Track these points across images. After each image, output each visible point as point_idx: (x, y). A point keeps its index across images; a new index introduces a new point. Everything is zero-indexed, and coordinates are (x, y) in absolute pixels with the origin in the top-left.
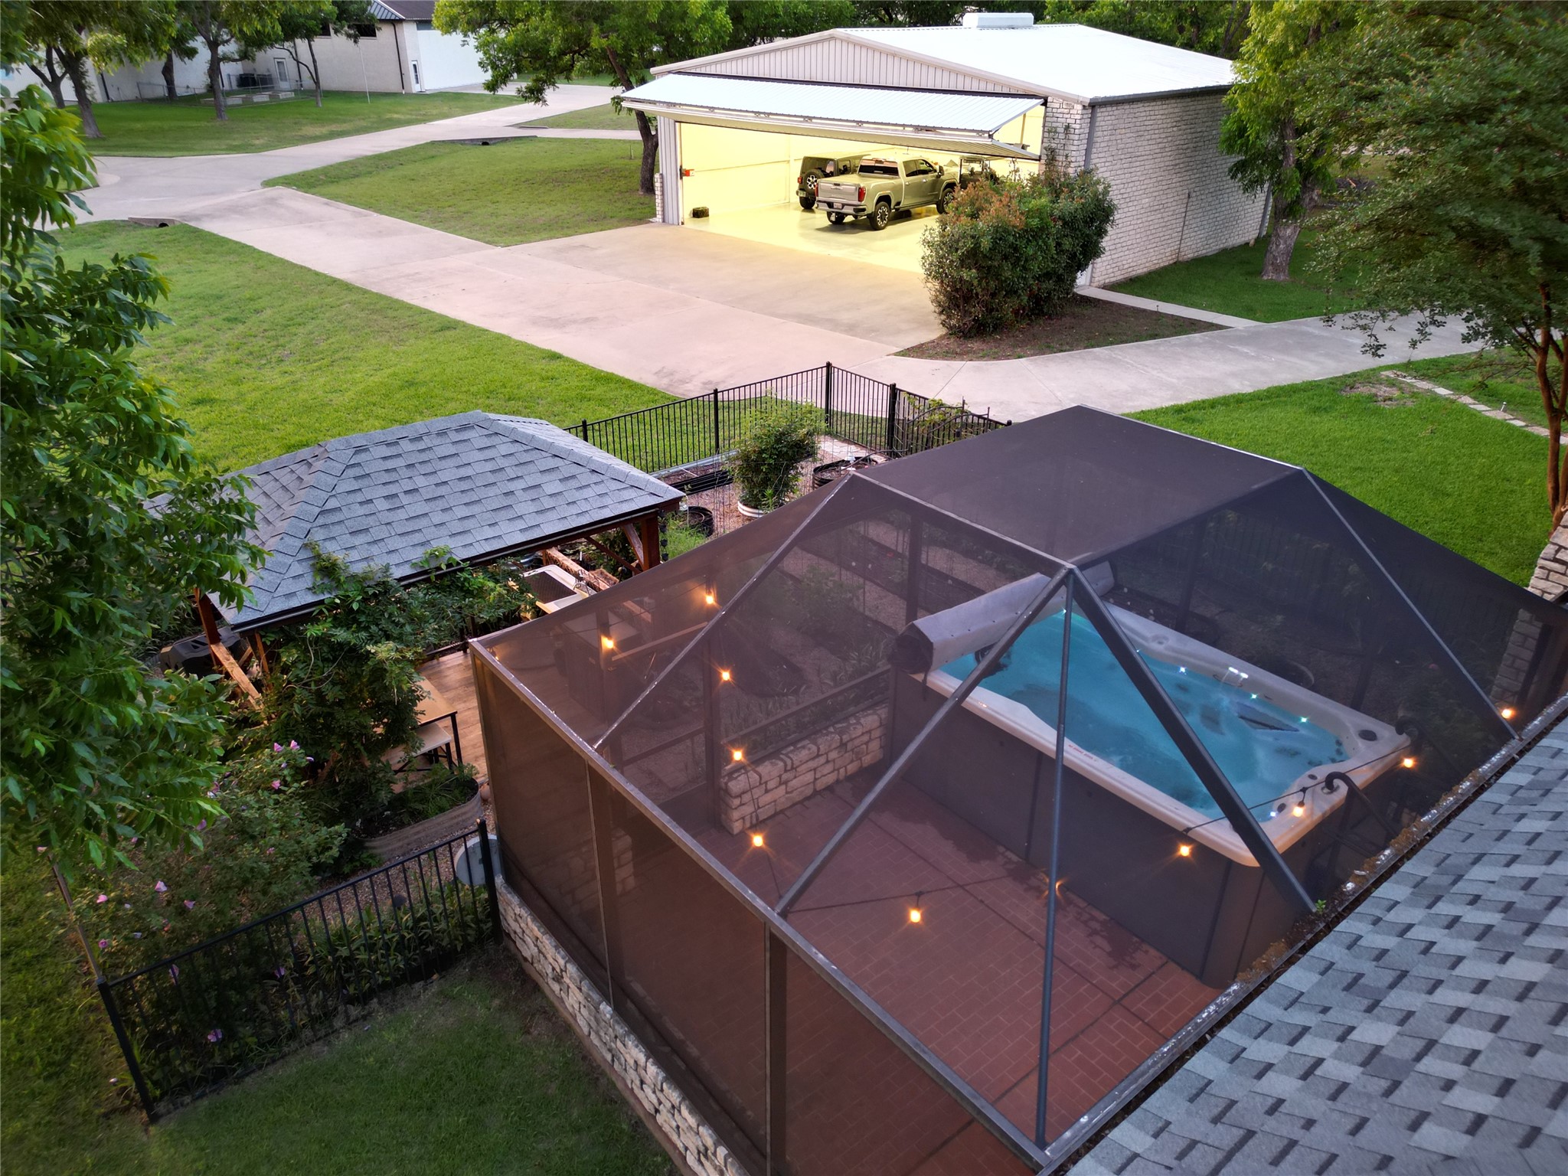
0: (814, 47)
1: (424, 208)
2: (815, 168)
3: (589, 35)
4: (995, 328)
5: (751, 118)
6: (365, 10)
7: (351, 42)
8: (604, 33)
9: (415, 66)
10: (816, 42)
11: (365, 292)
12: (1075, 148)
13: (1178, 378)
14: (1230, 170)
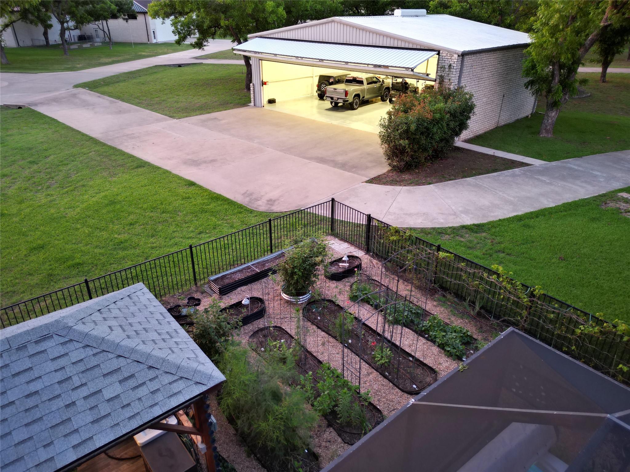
0: (324, 26)
1: (144, 98)
2: (324, 81)
3: (220, 19)
4: (416, 166)
5: (294, 60)
6: (131, 8)
7: (125, 22)
8: (227, 18)
9: (154, 32)
10: (325, 23)
11: (104, 145)
12: (453, 76)
13: (514, 197)
14: (525, 85)
